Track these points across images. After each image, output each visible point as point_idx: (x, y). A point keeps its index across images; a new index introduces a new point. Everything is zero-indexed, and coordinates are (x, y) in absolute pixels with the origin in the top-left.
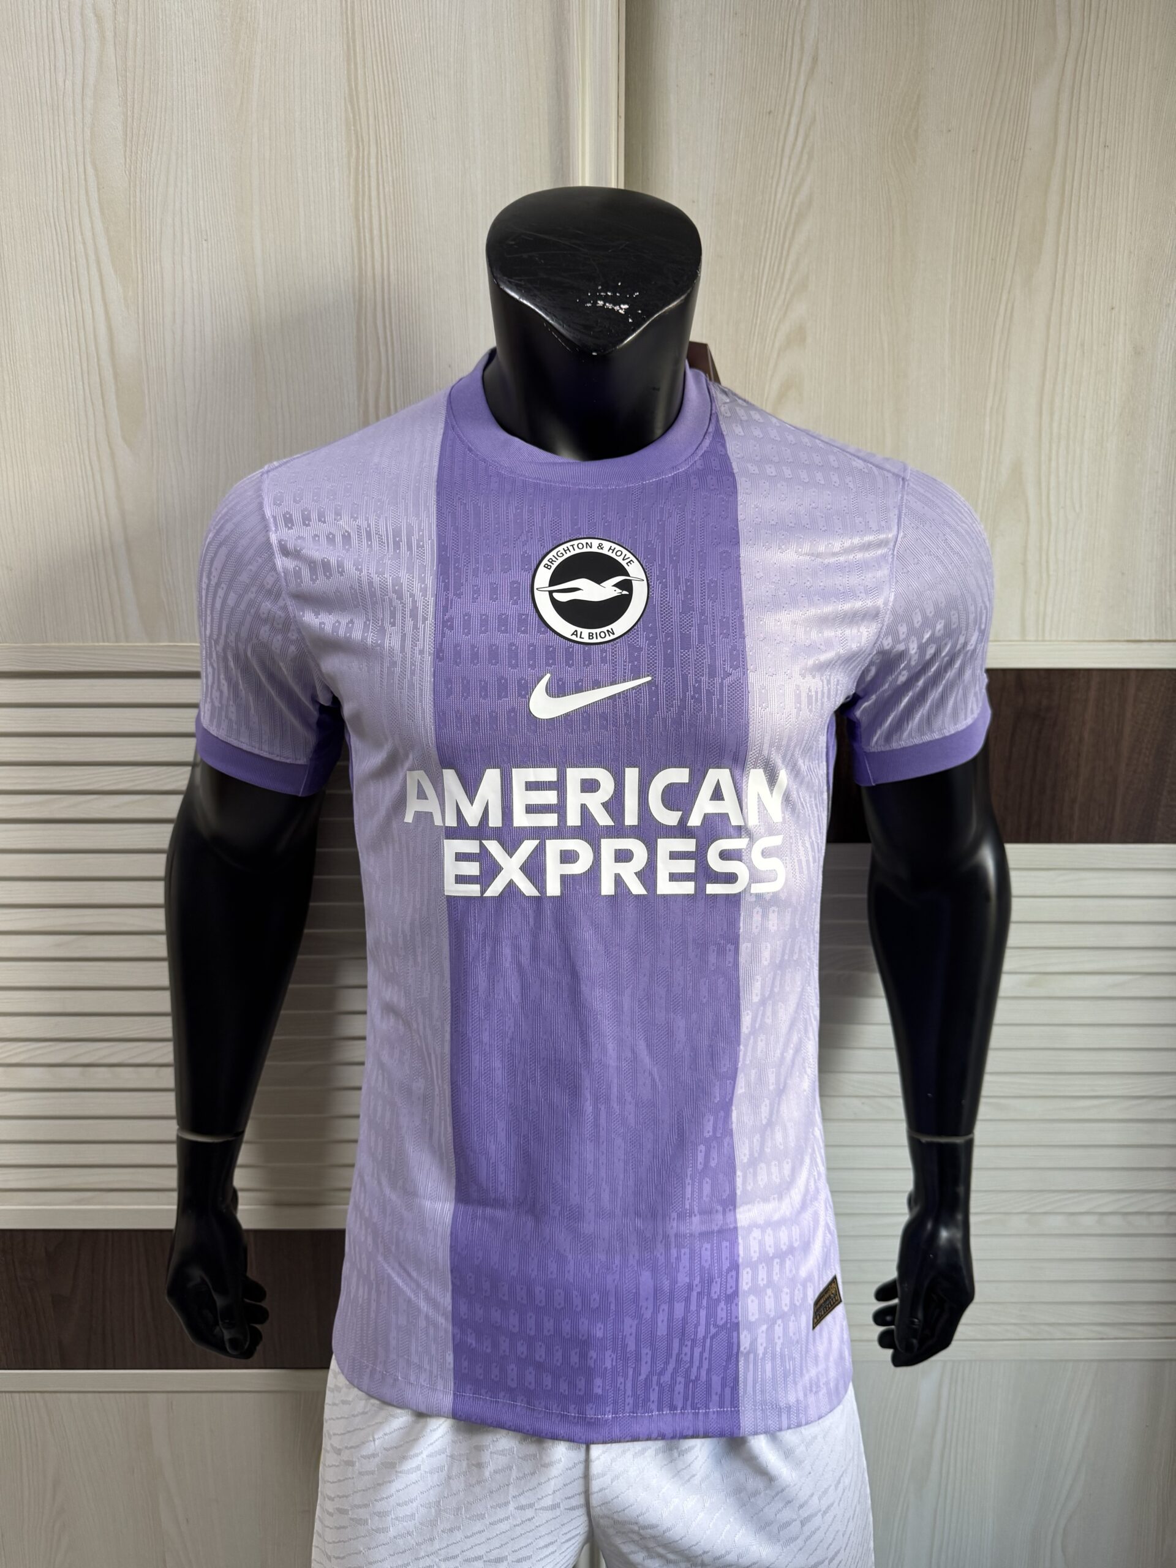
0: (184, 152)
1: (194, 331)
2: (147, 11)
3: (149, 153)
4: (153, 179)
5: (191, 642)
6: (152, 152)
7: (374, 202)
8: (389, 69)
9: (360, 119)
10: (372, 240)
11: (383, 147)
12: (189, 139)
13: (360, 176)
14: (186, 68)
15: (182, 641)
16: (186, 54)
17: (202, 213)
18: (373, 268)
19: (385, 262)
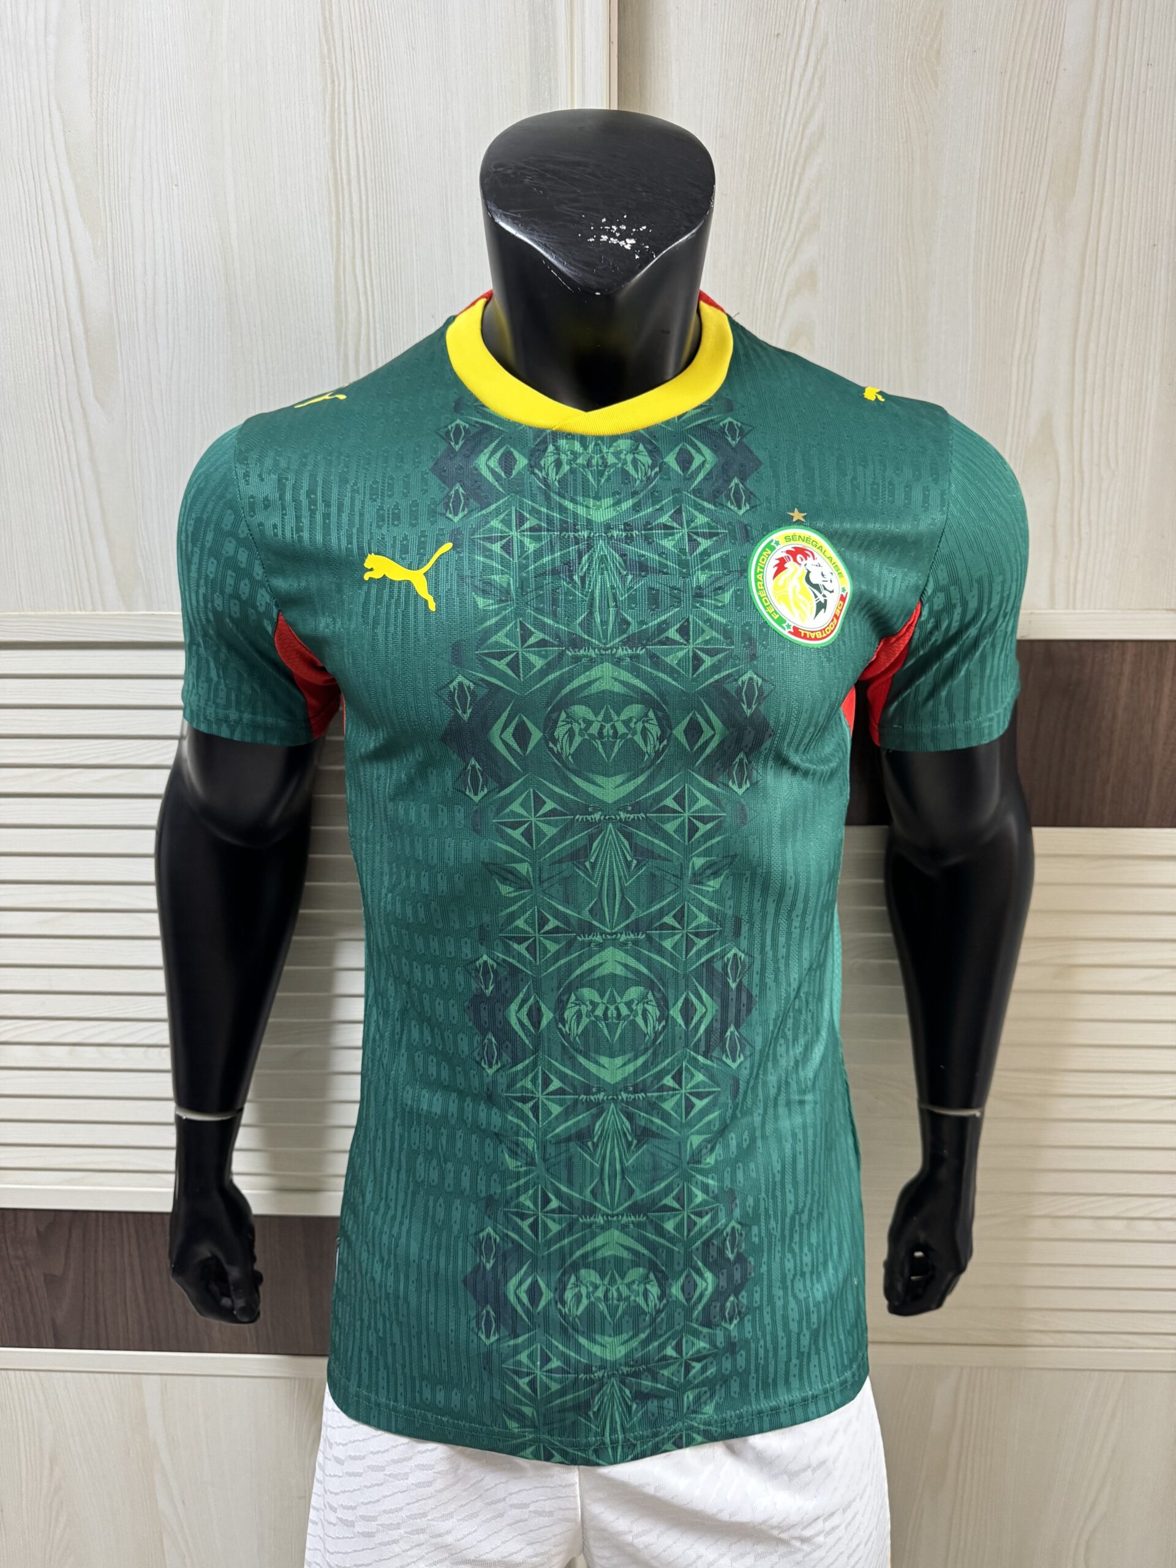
0: (152, 92)
1: (166, 283)
3: (116, 93)
4: (120, 122)
5: (169, 611)
7: (351, 142)
9: (335, 53)
10: (349, 182)
12: (156, 77)
13: (336, 113)
15: (160, 610)
17: (172, 157)
18: (352, 213)
19: (364, 207)
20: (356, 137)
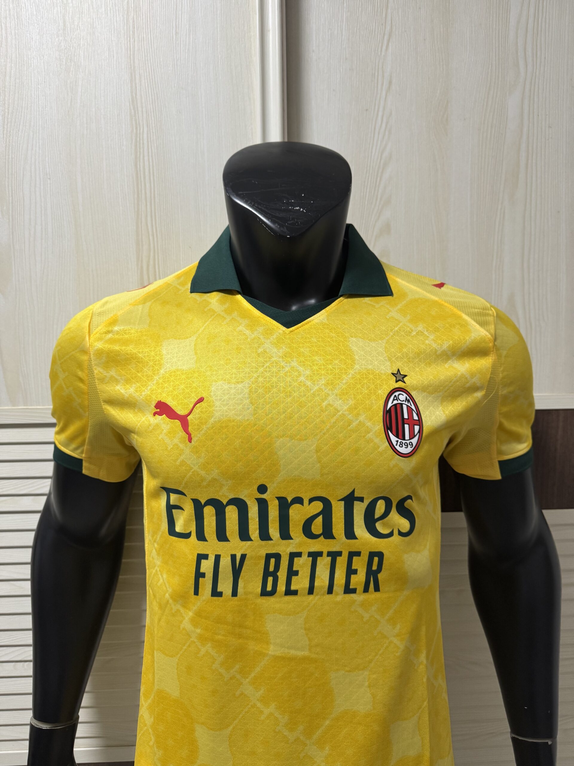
0: (38, 131)
1: (42, 229)
2: (18, 56)
3: (18, 132)
4: (19, 146)
5: (37, 406)
6: (19, 131)
7: (146, 158)
8: (154, 86)
9: (138, 113)
10: (145, 178)
11: (151, 127)
12: (40, 124)
13: (138, 143)
14: (39, 87)
15: (31, 406)
16: (39, 79)
17: (47, 164)
18: (146, 193)
19: (152, 190)
20: (148, 156)
